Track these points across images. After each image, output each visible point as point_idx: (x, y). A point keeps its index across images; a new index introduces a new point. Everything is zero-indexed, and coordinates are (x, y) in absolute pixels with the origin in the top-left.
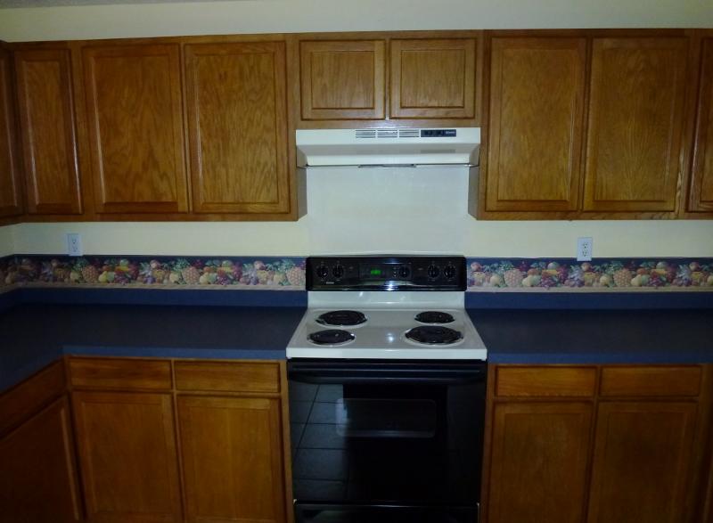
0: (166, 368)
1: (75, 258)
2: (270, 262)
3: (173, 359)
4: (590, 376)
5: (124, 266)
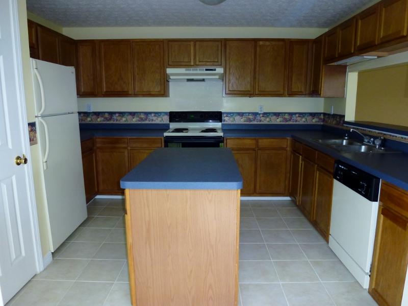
0: (126, 140)
1: (90, 113)
2: (157, 114)
3: (129, 137)
4: (254, 142)
5: (107, 115)
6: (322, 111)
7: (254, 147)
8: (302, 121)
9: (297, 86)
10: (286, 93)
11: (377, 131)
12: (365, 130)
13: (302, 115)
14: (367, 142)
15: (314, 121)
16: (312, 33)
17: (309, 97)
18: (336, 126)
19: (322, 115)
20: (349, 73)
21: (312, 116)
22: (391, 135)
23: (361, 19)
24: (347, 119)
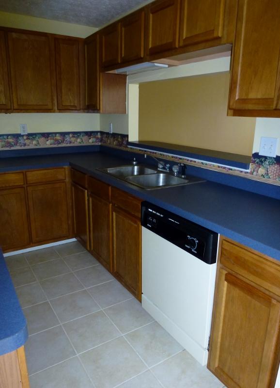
6: (98, 129)
7: (22, 184)
8: (77, 142)
9: (69, 99)
10: (56, 108)
11: (171, 155)
12: (156, 153)
13: (76, 134)
14: (162, 168)
15: (91, 141)
16: (82, 31)
17: (84, 112)
18: (117, 147)
19: (99, 134)
20: (130, 85)
21: (89, 136)
22: (188, 160)
23: (152, 13)
24: (131, 139)
